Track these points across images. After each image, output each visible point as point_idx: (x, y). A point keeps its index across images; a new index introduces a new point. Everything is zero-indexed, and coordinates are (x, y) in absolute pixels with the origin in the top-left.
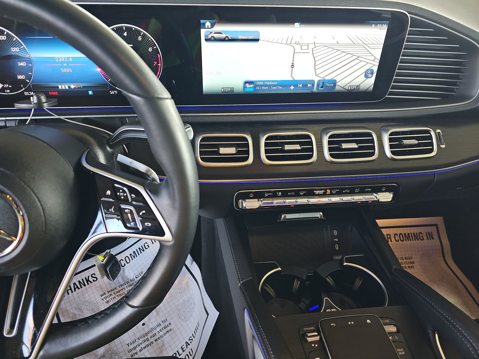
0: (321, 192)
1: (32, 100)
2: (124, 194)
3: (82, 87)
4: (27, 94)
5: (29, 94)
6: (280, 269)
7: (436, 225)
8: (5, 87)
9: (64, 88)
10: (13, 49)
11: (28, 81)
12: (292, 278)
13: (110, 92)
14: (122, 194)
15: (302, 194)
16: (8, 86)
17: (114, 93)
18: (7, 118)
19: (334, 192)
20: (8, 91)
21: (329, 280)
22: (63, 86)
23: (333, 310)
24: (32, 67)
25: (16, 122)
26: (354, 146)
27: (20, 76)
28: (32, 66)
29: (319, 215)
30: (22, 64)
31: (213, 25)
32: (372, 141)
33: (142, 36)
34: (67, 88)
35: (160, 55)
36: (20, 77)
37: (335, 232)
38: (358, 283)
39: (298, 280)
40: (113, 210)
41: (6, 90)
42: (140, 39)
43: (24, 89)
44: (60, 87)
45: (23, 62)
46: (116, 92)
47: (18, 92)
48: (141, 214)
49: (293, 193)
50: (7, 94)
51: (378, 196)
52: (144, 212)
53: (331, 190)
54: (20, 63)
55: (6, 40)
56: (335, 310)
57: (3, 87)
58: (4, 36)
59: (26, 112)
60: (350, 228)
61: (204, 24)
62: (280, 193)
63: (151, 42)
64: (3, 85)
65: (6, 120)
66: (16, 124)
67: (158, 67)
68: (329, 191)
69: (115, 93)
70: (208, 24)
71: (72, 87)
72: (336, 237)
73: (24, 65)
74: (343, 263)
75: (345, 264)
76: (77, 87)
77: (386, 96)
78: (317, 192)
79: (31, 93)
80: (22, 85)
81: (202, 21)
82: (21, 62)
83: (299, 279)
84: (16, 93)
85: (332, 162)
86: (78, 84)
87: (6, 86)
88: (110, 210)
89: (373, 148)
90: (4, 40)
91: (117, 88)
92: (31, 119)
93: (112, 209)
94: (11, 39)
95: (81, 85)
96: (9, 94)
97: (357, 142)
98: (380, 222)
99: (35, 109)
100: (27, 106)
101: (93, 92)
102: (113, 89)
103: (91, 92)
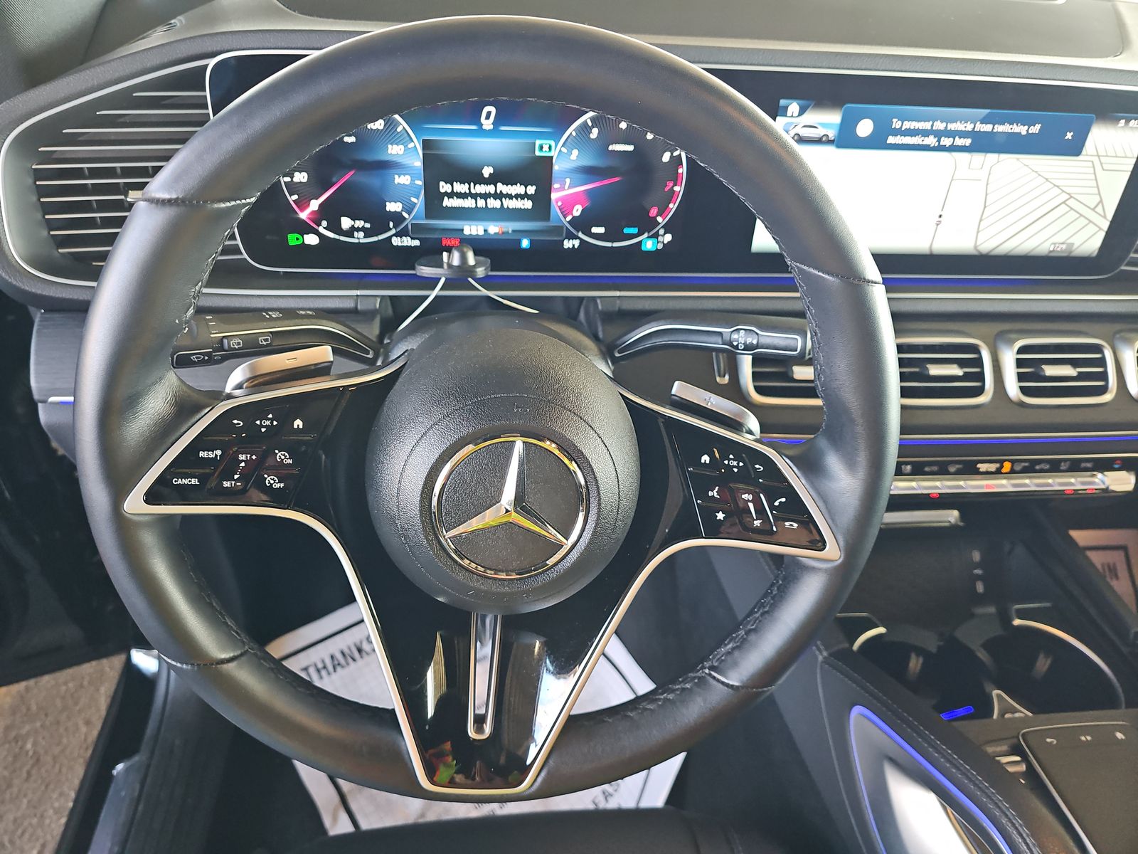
0: (992, 467)
1: (445, 259)
2: (738, 464)
3: (513, 231)
4: (398, 243)
5: (401, 243)
6: (881, 630)
7: (1124, 548)
8: (356, 225)
9: (474, 233)
10: (392, 150)
11: (407, 216)
12: (904, 650)
13: (565, 243)
14: (735, 463)
15: (952, 469)
16: (364, 224)
17: (571, 246)
19: (1018, 467)
20: (361, 234)
21: (982, 655)
22: (473, 229)
23: (1017, 715)
25: (377, 300)
26: (1068, 371)
27: (391, 204)
29: (952, 516)
30: (402, 180)
31: (802, 112)
32: (1102, 362)
34: (481, 232)
36: (392, 207)
37: (976, 556)
38: (1043, 664)
39: (918, 655)
40: (716, 494)
41: (356, 234)
42: (650, 136)
43: (394, 231)
44: (467, 231)
45: (405, 176)
46: (576, 243)
47: (380, 238)
48: (776, 504)
49: (935, 468)
50: (357, 241)
51: (1106, 479)
52: (784, 500)
53: (1013, 462)
54: (399, 178)
55: (382, 130)
56: (1021, 715)
57: (353, 226)
59: (431, 283)
60: (1007, 547)
61: (786, 108)
62: (909, 467)
64: (353, 222)
65: (357, 296)
66: (376, 306)
67: (674, 194)
68: (1007, 466)
69: (574, 245)
70: (794, 107)
71: (492, 230)
72: (977, 566)
73: (406, 183)
74: (1010, 620)
75: (1017, 622)
76: (500, 233)
77: (1123, 268)
78: (983, 467)
79: (405, 242)
80: (391, 224)
81: (783, 102)
82: (401, 175)
83: (920, 651)
84: (377, 238)
85: (1022, 404)
87: (361, 223)
88: (711, 494)
89: (1104, 376)
90: (379, 130)
91: (580, 234)
92: (436, 297)
93: (715, 491)
94: (393, 128)
95: (510, 228)
96: (361, 241)
97: (1074, 363)
98: (1080, 536)
99: (449, 277)
100: (433, 272)
101: (532, 242)
102: (571, 236)
103: (525, 243)
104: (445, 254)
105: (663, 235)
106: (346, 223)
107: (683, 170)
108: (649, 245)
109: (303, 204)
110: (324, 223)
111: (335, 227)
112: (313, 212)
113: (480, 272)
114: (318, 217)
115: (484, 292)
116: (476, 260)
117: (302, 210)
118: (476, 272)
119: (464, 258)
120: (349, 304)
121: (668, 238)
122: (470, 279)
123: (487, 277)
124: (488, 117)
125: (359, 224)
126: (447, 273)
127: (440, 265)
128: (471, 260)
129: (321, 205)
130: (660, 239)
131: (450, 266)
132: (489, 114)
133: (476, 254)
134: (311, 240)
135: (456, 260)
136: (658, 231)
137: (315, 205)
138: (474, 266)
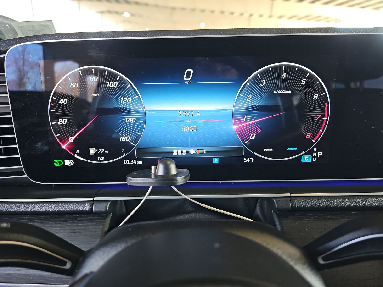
1: (153, 171)
3: (207, 152)
4: (127, 163)
5: (129, 162)
8: (99, 152)
9: (180, 153)
10: (123, 100)
11: (134, 145)
13: (245, 160)
16: (104, 151)
17: (249, 161)
18: (96, 199)
20: (102, 158)
22: (180, 151)
24: (143, 125)
25: (107, 204)
27: (123, 137)
28: (144, 123)
30: (130, 121)
33: (307, 79)
34: (184, 154)
35: (328, 105)
36: (123, 139)
41: (99, 158)
42: (303, 83)
43: (125, 155)
44: (175, 153)
45: (132, 118)
46: (253, 159)
47: (115, 160)
50: (99, 162)
54: (128, 119)
55: (117, 87)
57: (97, 152)
58: (115, 82)
59: (142, 190)
63: (318, 87)
64: (97, 150)
65: (94, 201)
66: (106, 208)
67: (323, 122)
69: (251, 160)
71: (192, 152)
73: (133, 122)
76: (198, 153)
79: (132, 162)
80: (123, 150)
82: (130, 118)
84: (112, 161)
86: (200, 148)
87: (102, 151)
90: (114, 87)
91: (255, 153)
92: (146, 200)
94: (124, 86)
95: (205, 149)
96: (102, 162)
99: (155, 185)
100: (142, 181)
101: (220, 159)
102: (249, 155)
103: (216, 160)
104: (153, 167)
105: (317, 152)
106: (92, 151)
107: (329, 105)
108: (306, 159)
109: (64, 140)
110: (78, 152)
111: (86, 154)
112: (70, 144)
113: (180, 180)
114: (74, 147)
115: (183, 196)
116: (177, 171)
117: (64, 143)
118: (177, 180)
119: (167, 169)
120: (87, 207)
121: (320, 154)
122: (172, 187)
123: (185, 185)
124: (188, 76)
125: (101, 151)
126: (154, 182)
127: (149, 176)
128: (173, 170)
129: (75, 139)
130: (315, 154)
131: (156, 176)
132: (189, 73)
133: (178, 167)
134: (69, 163)
135: (161, 171)
136: (313, 149)
137: (71, 140)
138: (176, 175)
